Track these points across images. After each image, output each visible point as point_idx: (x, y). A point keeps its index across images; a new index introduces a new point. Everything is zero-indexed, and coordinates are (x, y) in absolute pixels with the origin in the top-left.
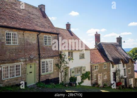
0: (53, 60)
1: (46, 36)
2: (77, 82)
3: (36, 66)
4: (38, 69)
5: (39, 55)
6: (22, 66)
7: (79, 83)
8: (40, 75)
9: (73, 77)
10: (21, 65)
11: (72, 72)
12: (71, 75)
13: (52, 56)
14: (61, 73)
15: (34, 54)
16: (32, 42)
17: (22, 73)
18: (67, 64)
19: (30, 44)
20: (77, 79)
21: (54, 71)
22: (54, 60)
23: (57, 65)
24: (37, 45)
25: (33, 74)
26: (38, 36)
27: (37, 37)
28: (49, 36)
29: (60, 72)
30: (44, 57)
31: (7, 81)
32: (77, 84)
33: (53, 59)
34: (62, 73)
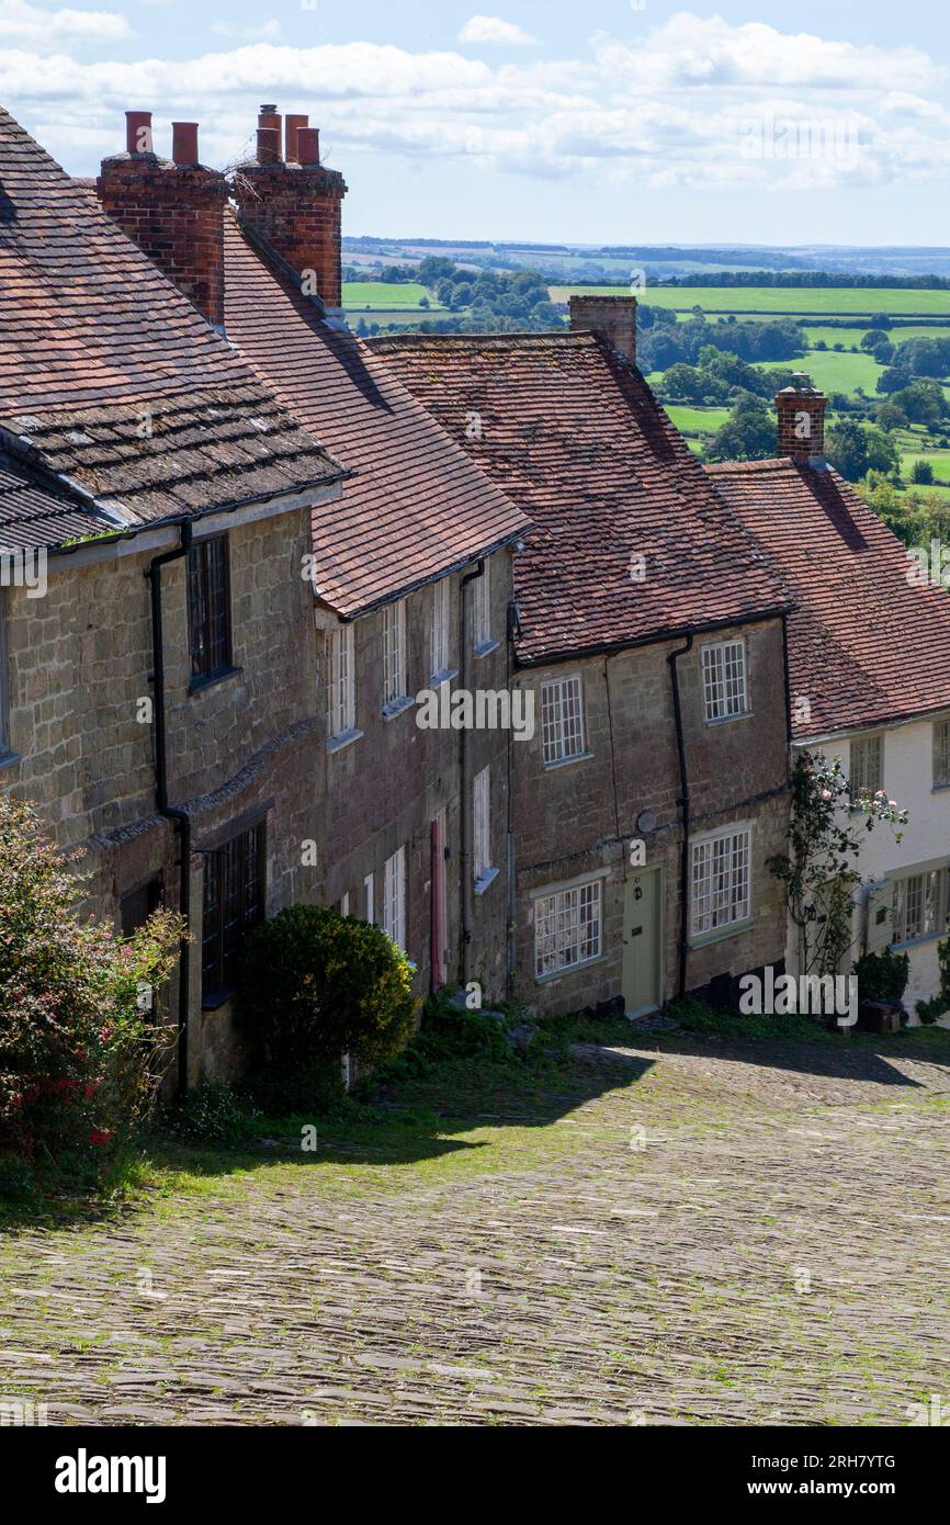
0: (755, 829)
1: (715, 647)
2: (909, 1000)
3: (664, 882)
4: (674, 904)
5: (683, 802)
6: (608, 890)
7: (920, 1007)
8: (683, 949)
9: (878, 955)
10: (599, 882)
11: (873, 917)
12: (864, 944)
13: (747, 803)
14: (802, 925)
15: (655, 800)
16: (643, 718)
17: (604, 937)
18: (849, 852)
19: (636, 737)
20: (911, 976)
21: (757, 918)
22: (760, 831)
23: (777, 864)
24: (669, 732)
25: (646, 939)
26: (671, 660)
27: (664, 669)
28: (729, 644)
29: (789, 922)
30: (704, 815)
31: (552, 988)
32: (905, 1017)
33: (754, 821)
34: (812, 927)
